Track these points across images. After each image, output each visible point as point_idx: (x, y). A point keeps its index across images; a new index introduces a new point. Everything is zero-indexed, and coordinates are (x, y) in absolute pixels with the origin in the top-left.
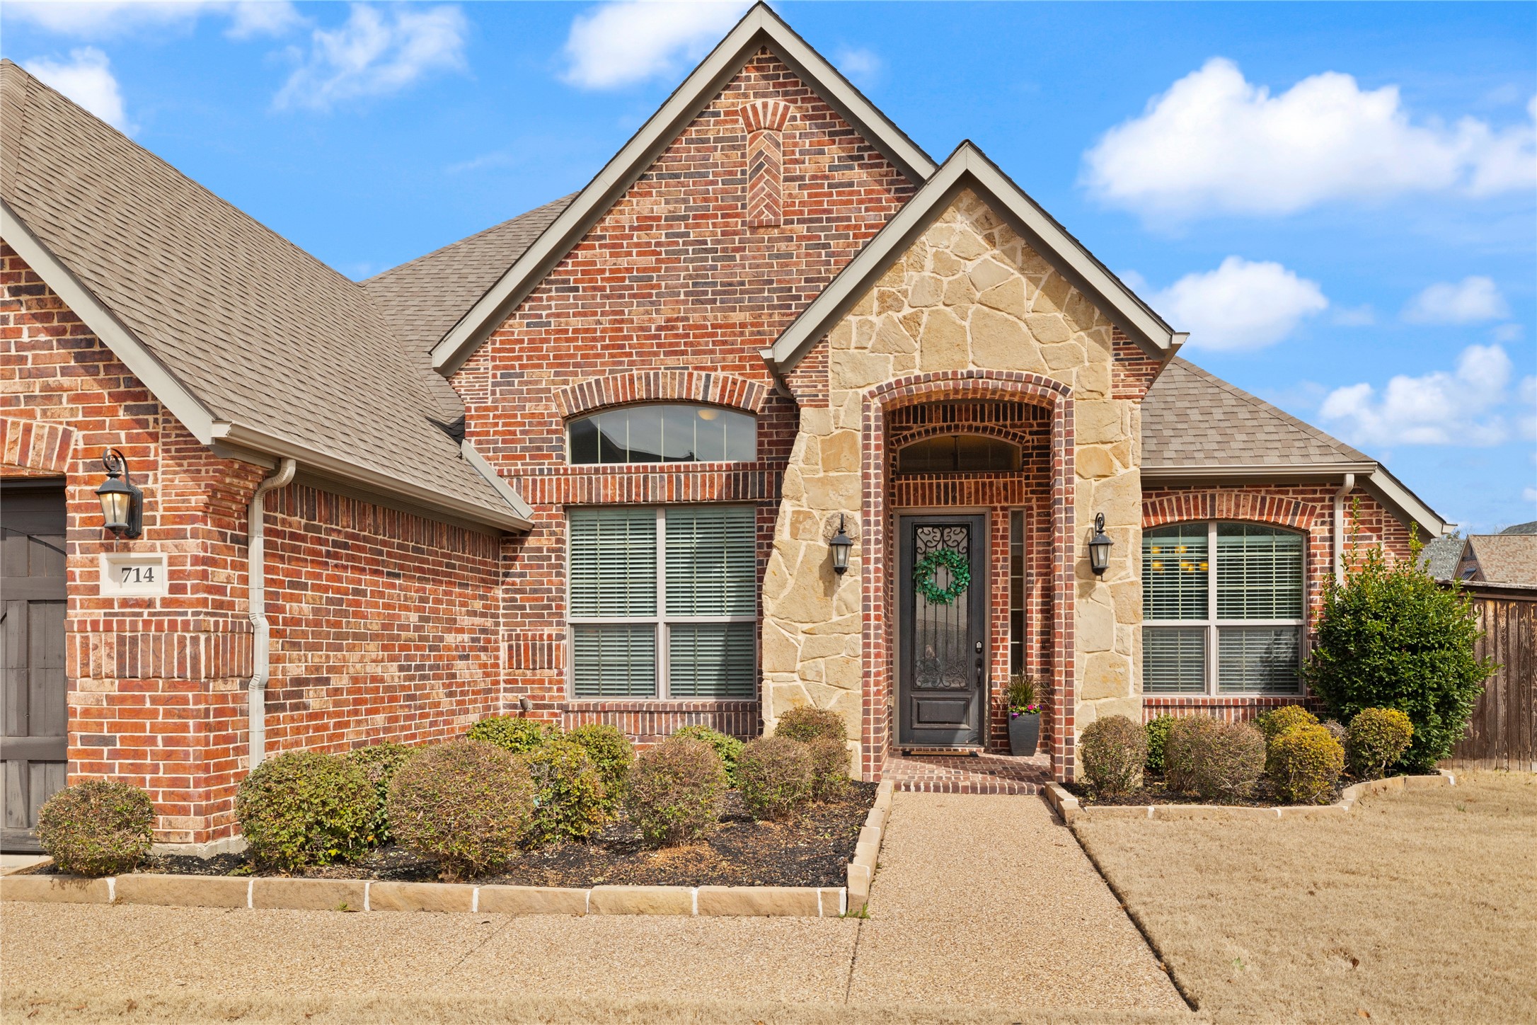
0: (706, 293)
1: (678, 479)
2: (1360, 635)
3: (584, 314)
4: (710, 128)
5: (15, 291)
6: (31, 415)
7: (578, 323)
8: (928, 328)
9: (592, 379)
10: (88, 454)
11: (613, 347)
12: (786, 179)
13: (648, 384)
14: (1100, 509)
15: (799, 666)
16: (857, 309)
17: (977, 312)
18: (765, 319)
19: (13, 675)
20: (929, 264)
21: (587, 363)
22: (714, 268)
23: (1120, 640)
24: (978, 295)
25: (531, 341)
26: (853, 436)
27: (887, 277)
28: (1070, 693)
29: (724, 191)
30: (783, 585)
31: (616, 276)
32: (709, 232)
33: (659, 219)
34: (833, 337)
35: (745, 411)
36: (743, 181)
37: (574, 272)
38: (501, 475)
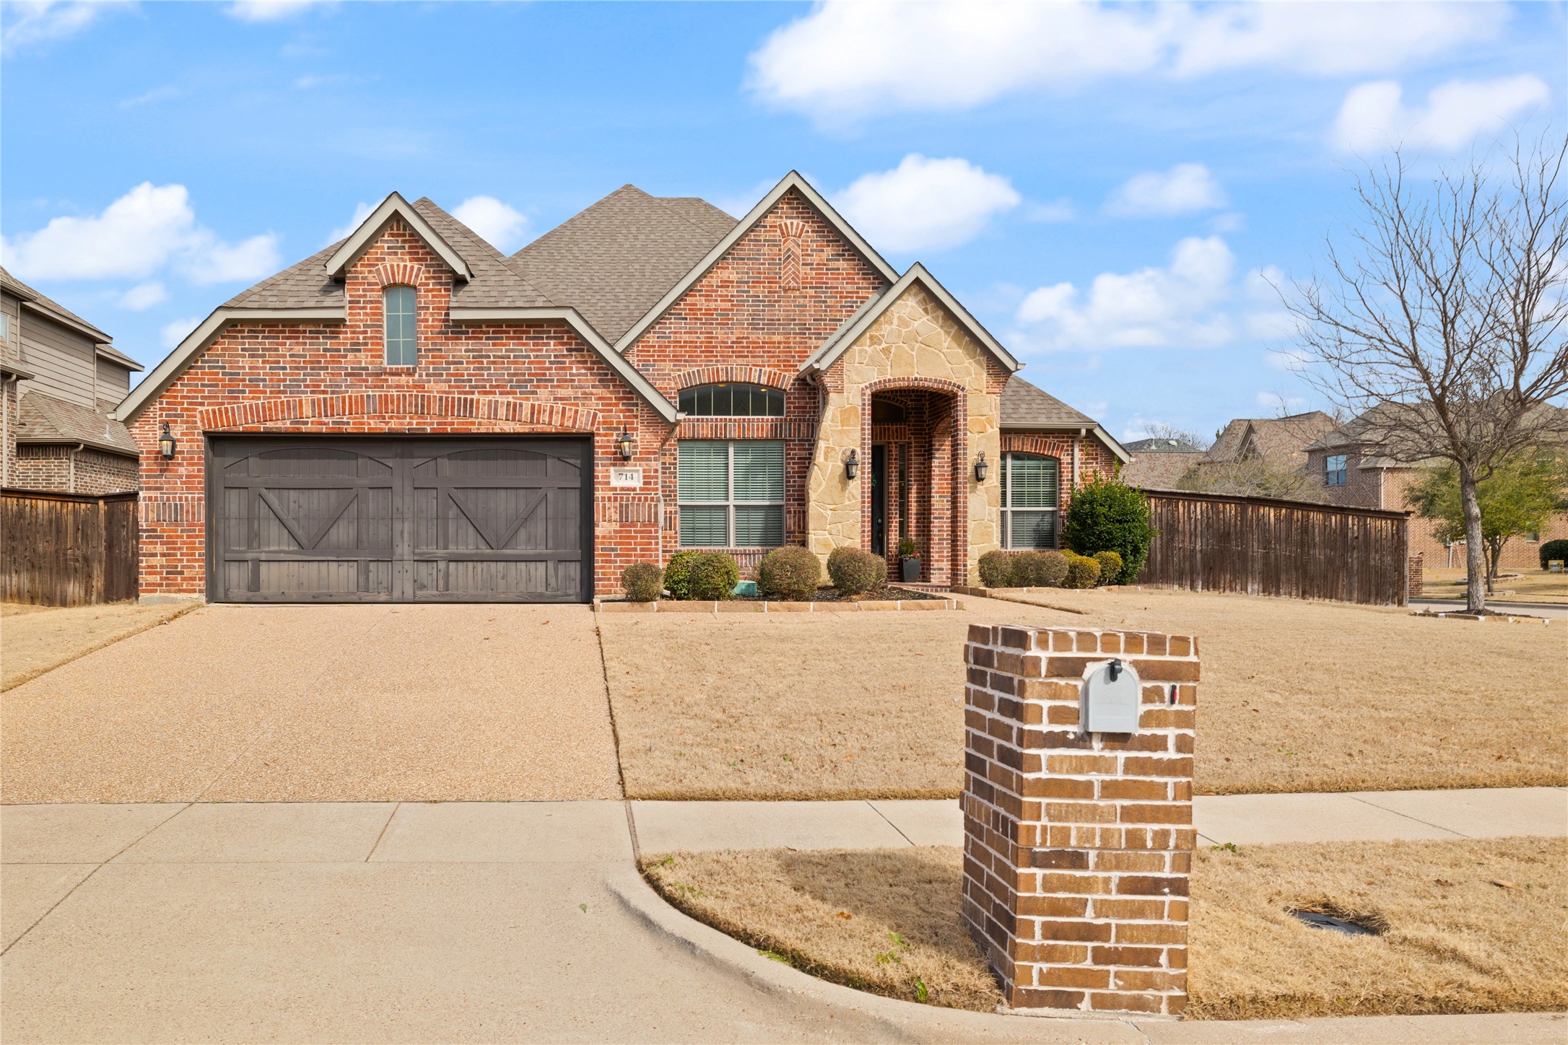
0: (759, 324)
2: (1092, 515)
3: (691, 333)
4: (763, 234)
5: (569, 350)
6: (577, 405)
7: (686, 337)
8: (895, 355)
9: (695, 369)
10: (604, 423)
11: (707, 352)
12: (803, 264)
13: (727, 373)
14: (980, 449)
15: (829, 527)
16: (858, 343)
17: (919, 347)
18: (791, 340)
19: (550, 522)
20: (895, 321)
21: (692, 360)
22: (764, 311)
23: (990, 514)
24: (920, 339)
25: (659, 346)
26: (856, 409)
28: (966, 541)
29: (769, 269)
30: (819, 485)
31: (709, 312)
32: (761, 291)
34: (846, 357)
35: (780, 390)
36: (779, 264)
37: (685, 309)
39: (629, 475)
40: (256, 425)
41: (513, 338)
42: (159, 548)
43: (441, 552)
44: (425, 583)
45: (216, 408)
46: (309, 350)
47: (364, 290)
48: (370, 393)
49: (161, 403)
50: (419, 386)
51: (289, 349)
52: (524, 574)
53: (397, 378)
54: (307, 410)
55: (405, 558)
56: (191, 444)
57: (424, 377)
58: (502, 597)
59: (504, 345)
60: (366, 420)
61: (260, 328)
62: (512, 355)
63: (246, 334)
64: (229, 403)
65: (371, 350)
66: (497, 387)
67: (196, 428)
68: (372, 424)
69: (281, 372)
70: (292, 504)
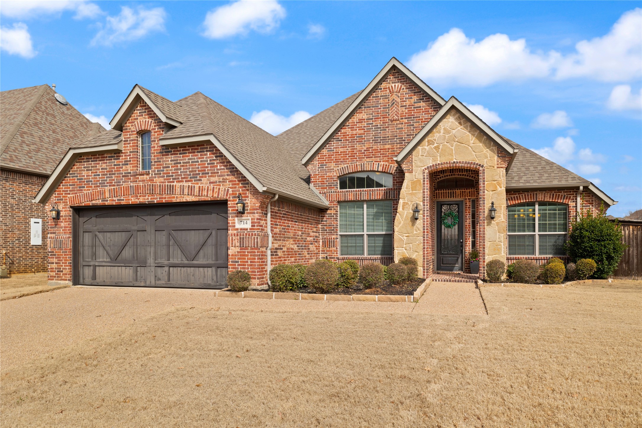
0: (378, 140)
1: (370, 193)
2: (581, 237)
3: (344, 147)
4: (379, 93)
6: (220, 185)
7: (342, 150)
8: (442, 150)
9: (346, 165)
10: (233, 194)
11: (352, 156)
12: (401, 107)
13: (361, 166)
14: (493, 200)
15: (404, 246)
16: (421, 145)
17: (456, 145)
18: (395, 147)
19: (213, 247)
20: (442, 131)
21: (344, 161)
22: (380, 133)
23: (499, 238)
24: (456, 140)
25: (329, 155)
26: (420, 181)
27: (430, 135)
29: (383, 111)
30: (400, 223)
31: (352, 136)
32: (379, 123)
33: (364, 119)
34: (414, 153)
35: (389, 173)
36: (389, 108)
37: (341, 136)
38: (320, 193)
39: (245, 221)
40: (89, 202)
41: (191, 153)
42: (55, 260)
43: (166, 262)
44: (160, 278)
45: (74, 195)
46: (108, 166)
47: (130, 135)
48: (132, 185)
49: (55, 194)
50: (151, 180)
51: (102, 165)
52: (202, 274)
53: (142, 177)
54: (107, 195)
55: (152, 265)
56: (66, 212)
57: (154, 176)
58: (192, 285)
59: (187, 156)
60: (130, 198)
61: (90, 157)
62: (191, 161)
63: (85, 160)
64: (79, 193)
65: (132, 164)
66: (184, 178)
67: (67, 205)
68: (133, 200)
69: (98, 177)
70: (108, 239)
